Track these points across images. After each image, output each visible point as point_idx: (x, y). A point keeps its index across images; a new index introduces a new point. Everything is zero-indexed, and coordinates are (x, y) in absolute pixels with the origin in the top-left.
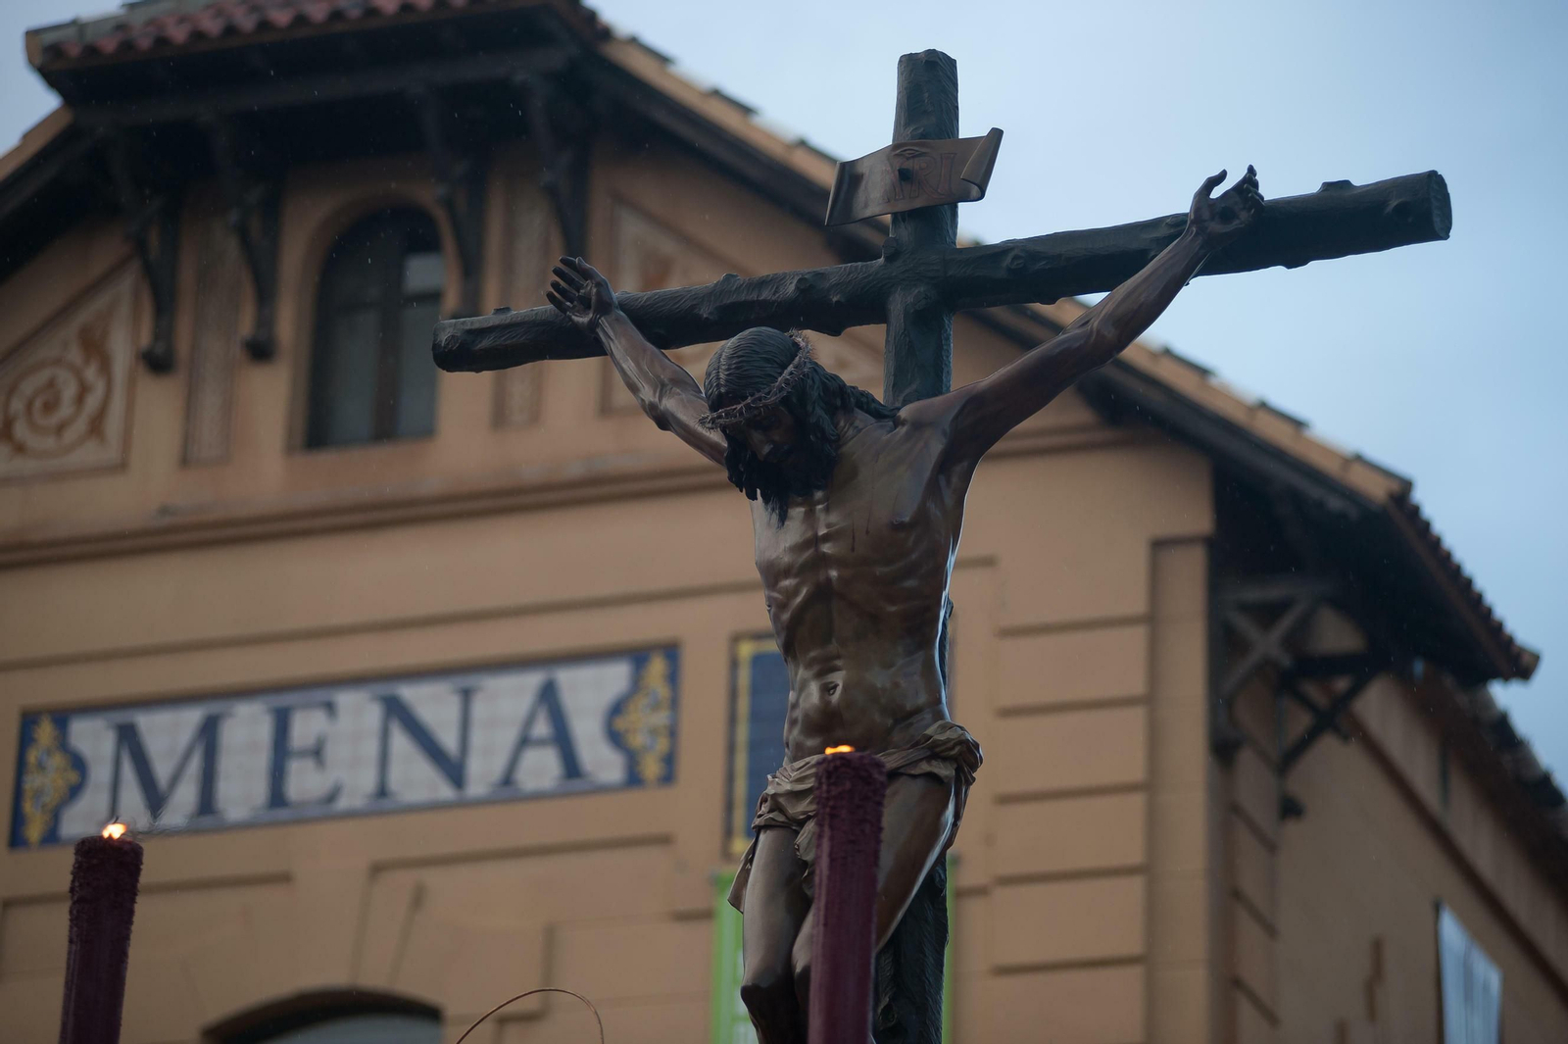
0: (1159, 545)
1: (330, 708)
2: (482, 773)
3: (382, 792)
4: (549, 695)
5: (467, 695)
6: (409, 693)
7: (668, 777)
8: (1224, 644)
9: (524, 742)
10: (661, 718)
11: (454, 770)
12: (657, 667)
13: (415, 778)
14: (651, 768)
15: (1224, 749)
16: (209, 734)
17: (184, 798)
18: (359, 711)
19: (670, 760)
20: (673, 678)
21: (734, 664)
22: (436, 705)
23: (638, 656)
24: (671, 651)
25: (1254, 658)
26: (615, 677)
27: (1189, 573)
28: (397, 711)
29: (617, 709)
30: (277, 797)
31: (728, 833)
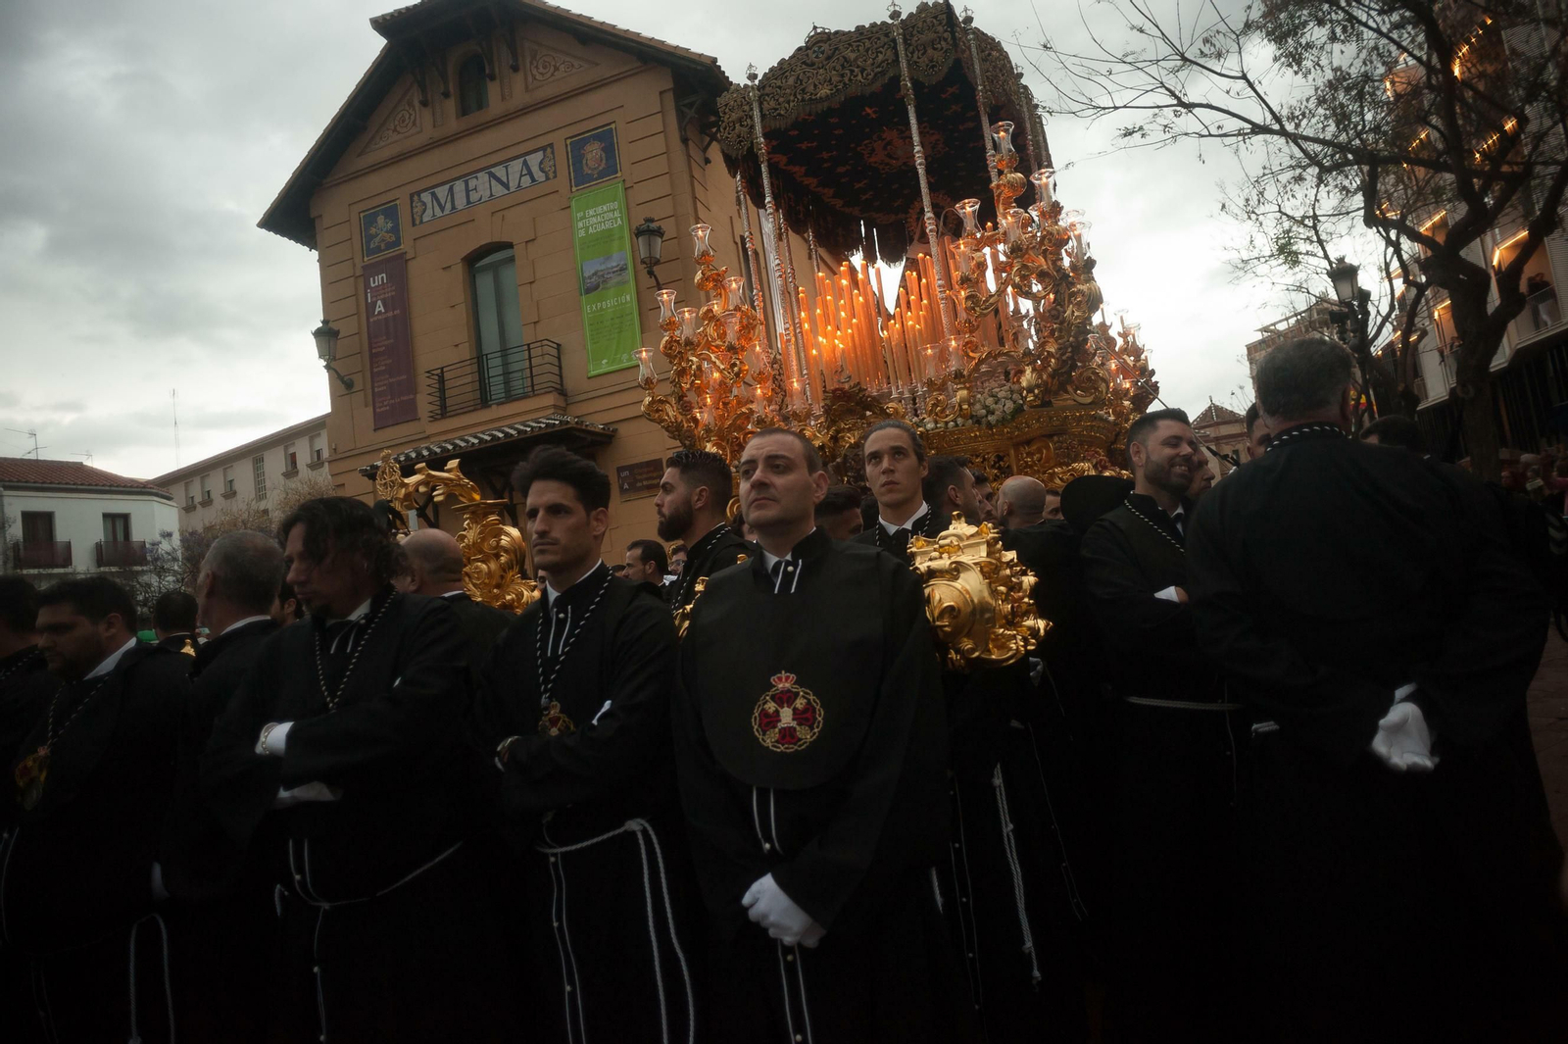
0: (661, 93)
1: (476, 177)
2: (513, 185)
3: (491, 195)
4: (525, 163)
5: (506, 167)
6: (492, 170)
7: (555, 177)
8: (681, 115)
9: (521, 176)
10: (552, 163)
11: (506, 186)
12: (549, 150)
13: (498, 190)
14: (551, 175)
15: (685, 141)
16: (451, 189)
17: (448, 206)
18: (483, 177)
19: (555, 172)
20: (553, 153)
21: (567, 146)
22: (499, 171)
23: (543, 149)
24: (551, 145)
25: (689, 117)
26: (539, 155)
27: (670, 98)
28: (492, 175)
29: (541, 163)
30: (469, 202)
31: (571, 187)
